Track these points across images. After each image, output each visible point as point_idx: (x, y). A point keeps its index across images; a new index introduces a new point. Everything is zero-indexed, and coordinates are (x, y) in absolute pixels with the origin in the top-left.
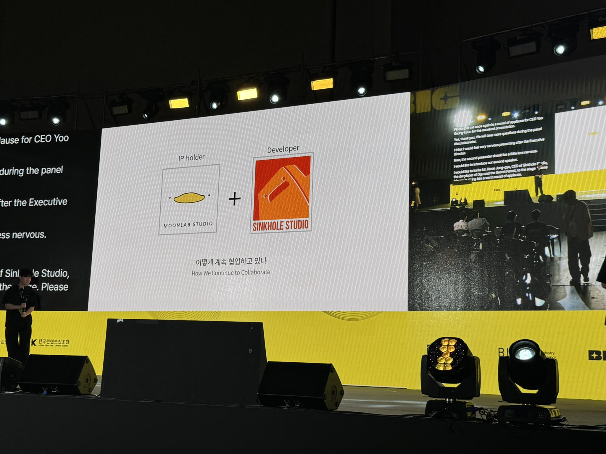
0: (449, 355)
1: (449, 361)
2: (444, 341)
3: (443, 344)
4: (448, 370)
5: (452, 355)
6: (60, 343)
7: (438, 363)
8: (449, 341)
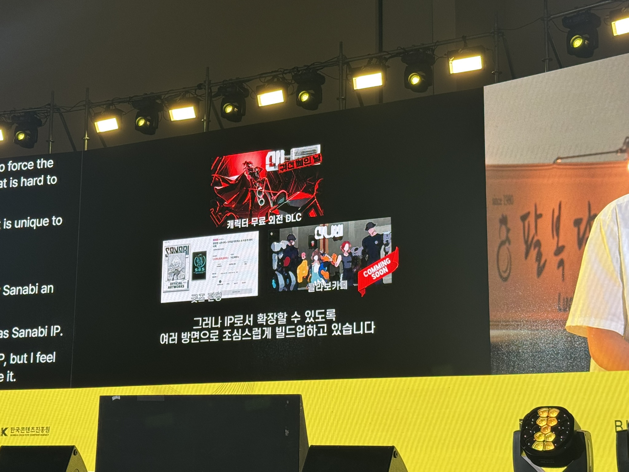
0: (549, 430)
1: (550, 438)
2: (542, 412)
3: (542, 416)
4: (548, 449)
5: (553, 429)
6: (38, 431)
7: (535, 441)
8: (549, 411)
